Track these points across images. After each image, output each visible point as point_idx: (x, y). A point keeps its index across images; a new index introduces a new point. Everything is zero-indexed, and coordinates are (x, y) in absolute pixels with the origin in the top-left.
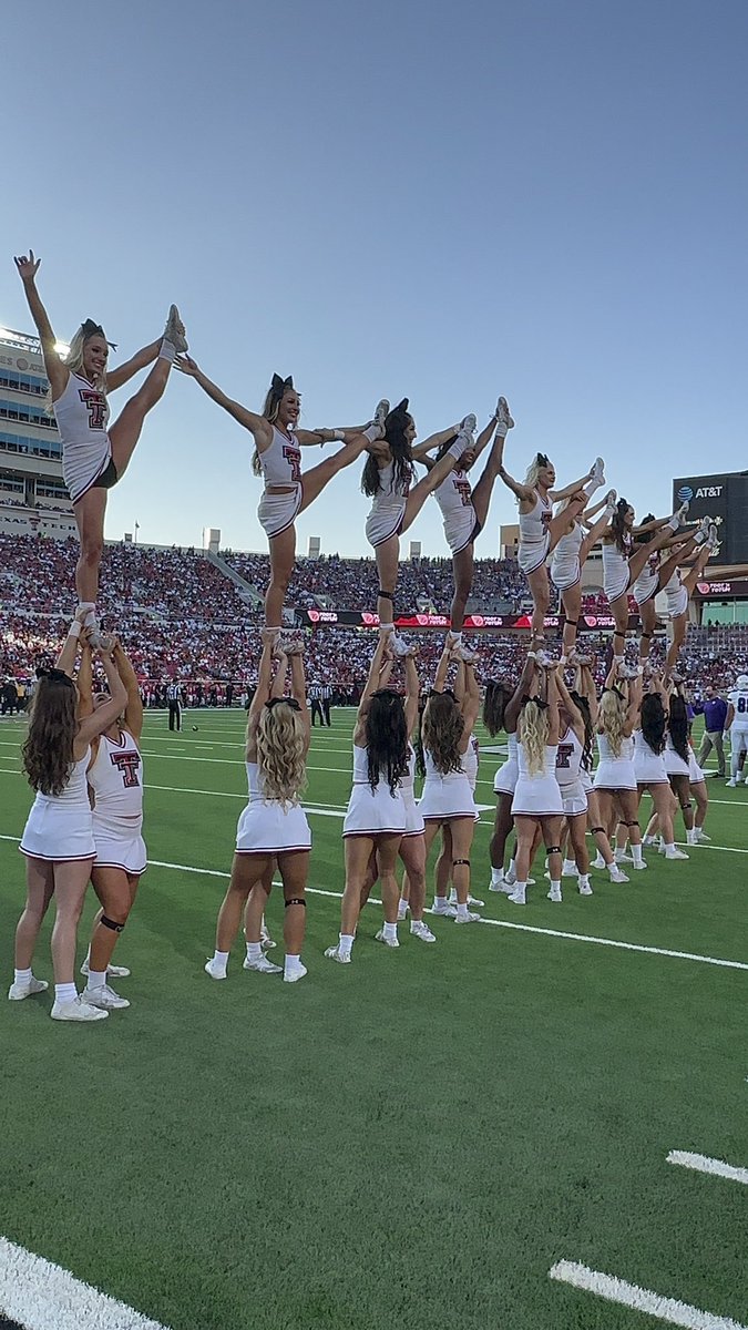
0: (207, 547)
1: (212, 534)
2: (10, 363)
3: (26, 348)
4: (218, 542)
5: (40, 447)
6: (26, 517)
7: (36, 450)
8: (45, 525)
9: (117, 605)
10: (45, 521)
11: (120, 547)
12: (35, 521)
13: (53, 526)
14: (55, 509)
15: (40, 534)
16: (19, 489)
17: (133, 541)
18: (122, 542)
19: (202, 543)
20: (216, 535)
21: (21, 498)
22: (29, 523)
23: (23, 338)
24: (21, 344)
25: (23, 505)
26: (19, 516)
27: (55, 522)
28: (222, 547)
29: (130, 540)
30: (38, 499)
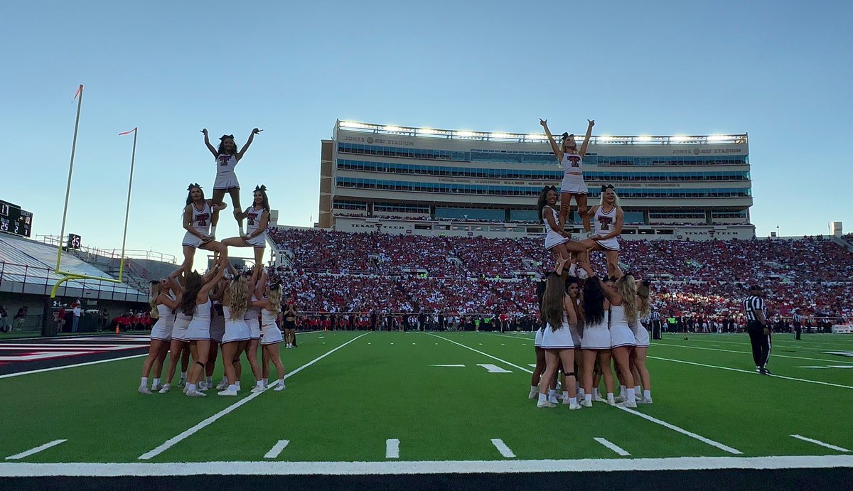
0: (832, 234)
1: (835, 225)
2: (690, 153)
3: (698, 143)
4: (841, 229)
5: (711, 192)
6: (706, 230)
7: (709, 194)
8: (718, 233)
9: (759, 274)
10: (718, 231)
11: (768, 240)
12: (712, 233)
13: (723, 233)
14: (724, 224)
15: (715, 239)
16: (702, 216)
17: (777, 236)
18: (769, 238)
19: (829, 232)
20: (838, 226)
21: (704, 221)
22: (708, 233)
23: (696, 138)
24: (695, 141)
25: (705, 224)
26: (702, 231)
27: (724, 231)
28: (845, 232)
29: (775, 236)
30: (714, 220)
